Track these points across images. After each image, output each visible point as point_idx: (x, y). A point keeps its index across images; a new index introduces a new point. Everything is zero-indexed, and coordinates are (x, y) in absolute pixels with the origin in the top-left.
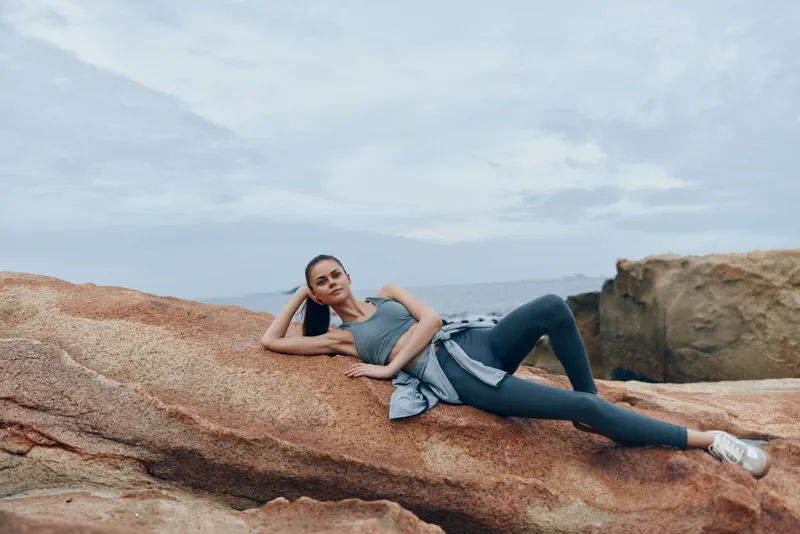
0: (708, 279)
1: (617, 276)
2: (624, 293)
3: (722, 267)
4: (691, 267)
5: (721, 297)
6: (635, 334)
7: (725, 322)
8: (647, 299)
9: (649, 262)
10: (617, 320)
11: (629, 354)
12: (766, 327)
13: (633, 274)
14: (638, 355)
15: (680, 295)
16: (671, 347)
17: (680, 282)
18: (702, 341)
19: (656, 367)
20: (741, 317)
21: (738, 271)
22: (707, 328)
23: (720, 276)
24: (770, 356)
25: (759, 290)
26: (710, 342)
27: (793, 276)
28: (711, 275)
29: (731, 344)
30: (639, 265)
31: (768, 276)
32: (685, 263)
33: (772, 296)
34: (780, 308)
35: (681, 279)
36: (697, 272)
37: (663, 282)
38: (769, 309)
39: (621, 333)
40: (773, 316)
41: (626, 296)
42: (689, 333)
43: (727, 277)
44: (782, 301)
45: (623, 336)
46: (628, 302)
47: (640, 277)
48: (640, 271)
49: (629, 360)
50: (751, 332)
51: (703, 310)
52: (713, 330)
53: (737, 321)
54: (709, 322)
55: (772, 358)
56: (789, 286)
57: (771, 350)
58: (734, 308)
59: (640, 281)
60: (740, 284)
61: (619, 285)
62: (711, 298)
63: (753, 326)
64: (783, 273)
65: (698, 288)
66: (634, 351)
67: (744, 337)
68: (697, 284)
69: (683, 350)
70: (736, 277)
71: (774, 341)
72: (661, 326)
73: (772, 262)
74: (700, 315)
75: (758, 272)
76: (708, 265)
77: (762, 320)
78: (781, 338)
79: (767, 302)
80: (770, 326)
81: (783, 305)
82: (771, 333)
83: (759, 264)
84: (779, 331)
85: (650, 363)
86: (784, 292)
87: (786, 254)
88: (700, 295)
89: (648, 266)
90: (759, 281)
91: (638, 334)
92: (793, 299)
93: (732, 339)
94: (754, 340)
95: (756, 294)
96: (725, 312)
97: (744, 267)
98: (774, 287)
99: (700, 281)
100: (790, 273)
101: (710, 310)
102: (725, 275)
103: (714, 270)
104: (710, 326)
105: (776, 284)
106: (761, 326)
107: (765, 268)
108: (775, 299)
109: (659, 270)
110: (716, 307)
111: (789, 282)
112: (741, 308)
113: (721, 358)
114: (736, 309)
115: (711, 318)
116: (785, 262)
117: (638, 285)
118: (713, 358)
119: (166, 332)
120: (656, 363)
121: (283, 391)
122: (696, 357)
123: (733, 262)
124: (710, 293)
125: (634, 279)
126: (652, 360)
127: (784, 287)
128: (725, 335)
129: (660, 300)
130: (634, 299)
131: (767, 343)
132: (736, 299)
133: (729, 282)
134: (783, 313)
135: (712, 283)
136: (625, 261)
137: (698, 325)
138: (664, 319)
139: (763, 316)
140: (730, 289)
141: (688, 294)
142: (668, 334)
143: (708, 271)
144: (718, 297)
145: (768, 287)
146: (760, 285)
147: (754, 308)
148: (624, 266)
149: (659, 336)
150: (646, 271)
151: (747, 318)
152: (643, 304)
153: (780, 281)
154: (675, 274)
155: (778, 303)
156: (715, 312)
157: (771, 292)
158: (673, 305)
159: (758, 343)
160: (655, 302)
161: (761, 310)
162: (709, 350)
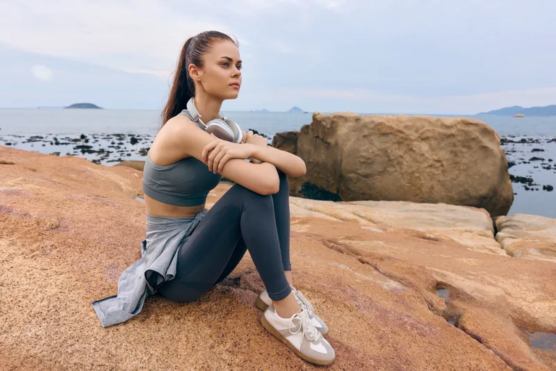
0: (371, 131)
1: (312, 124)
2: (316, 135)
3: (381, 124)
4: (362, 123)
5: (378, 143)
6: (321, 162)
7: (378, 159)
8: (331, 141)
9: (335, 117)
10: (309, 152)
11: (315, 175)
12: (402, 164)
13: (324, 123)
14: (322, 176)
15: (353, 140)
16: (344, 173)
17: (354, 131)
18: (363, 171)
19: (333, 184)
20: (389, 157)
21: (391, 127)
22: (368, 162)
23: (379, 130)
24: (402, 182)
25: (401, 140)
26: (368, 171)
27: (422, 133)
28: (373, 129)
29: (381, 173)
30: (329, 118)
31: (407, 132)
32: (357, 120)
33: (408, 145)
34: (412, 152)
35: (354, 130)
36: (365, 126)
37: (343, 130)
38: (405, 152)
39: (311, 160)
40: (407, 158)
41: (317, 137)
42: (356, 165)
43: (384, 131)
44: (414, 149)
45: (313, 163)
46: (318, 141)
47: (329, 126)
48: (329, 121)
49: (315, 178)
50: (394, 166)
51: (366, 151)
52: (370, 164)
53: (386, 159)
54: (369, 158)
55: (404, 183)
56: (419, 139)
57: (404, 179)
58: (385, 151)
59: (328, 129)
60: (390, 136)
61: (313, 130)
62: (372, 144)
63: (395, 163)
64: (417, 131)
65: (365, 136)
66: (319, 173)
67: (388, 169)
68: (364, 134)
69: (352, 175)
70: (388, 131)
71: (406, 172)
72: (339, 158)
73: (410, 124)
74: (364, 154)
75: (401, 129)
76: (373, 122)
77: (401, 160)
78: (411, 171)
79: (405, 149)
80: (405, 163)
81: (414, 151)
82: (405, 168)
83: (403, 124)
84: (410, 167)
85: (328, 181)
86: (415, 143)
87: (419, 119)
88: (366, 140)
89: (335, 120)
90: (402, 135)
91: (323, 163)
92: (420, 148)
93: (381, 170)
94: (394, 171)
95: (399, 143)
96: (379, 152)
97: (395, 126)
98: (410, 139)
99: (366, 132)
100: (421, 131)
101: (371, 151)
102: (382, 130)
103: (375, 126)
104: (369, 161)
105: (411, 137)
106: (399, 163)
107: (406, 127)
108: (410, 147)
109: (340, 123)
110: (375, 149)
111: (419, 137)
112: (389, 151)
113: (373, 181)
114: (387, 151)
115: (371, 156)
116: (418, 124)
117: (326, 130)
118: (369, 181)
119: (11, 250)
120: (333, 182)
121: (182, 351)
122: (359, 180)
123: (388, 122)
124: (371, 140)
125: (324, 127)
126: (331, 179)
127: (415, 140)
128: (377, 168)
129: (340, 142)
130: (322, 140)
131: (402, 174)
132: (387, 145)
133: (384, 134)
134: (413, 155)
135: (374, 134)
136: (319, 114)
137: (362, 160)
138: (342, 155)
139: (401, 157)
140: (384, 139)
141: (358, 139)
142: (343, 165)
143: (372, 126)
144: (377, 143)
145: (406, 139)
146: (402, 138)
147: (396, 152)
148: (318, 117)
149: (337, 165)
150: (333, 122)
151: (392, 158)
152: (329, 144)
153: (414, 136)
154: (350, 126)
155: (411, 150)
156: (373, 152)
157: (407, 142)
158: (348, 147)
159: (396, 174)
160: (336, 144)
161: (401, 153)
162: (367, 176)
